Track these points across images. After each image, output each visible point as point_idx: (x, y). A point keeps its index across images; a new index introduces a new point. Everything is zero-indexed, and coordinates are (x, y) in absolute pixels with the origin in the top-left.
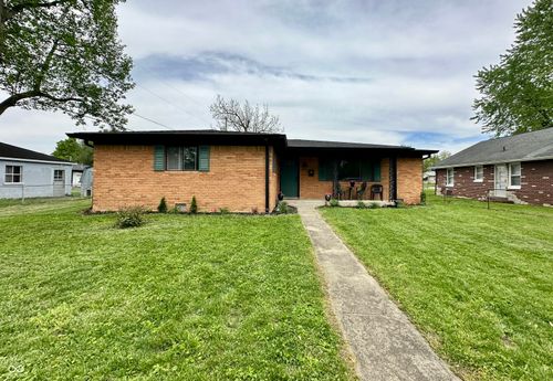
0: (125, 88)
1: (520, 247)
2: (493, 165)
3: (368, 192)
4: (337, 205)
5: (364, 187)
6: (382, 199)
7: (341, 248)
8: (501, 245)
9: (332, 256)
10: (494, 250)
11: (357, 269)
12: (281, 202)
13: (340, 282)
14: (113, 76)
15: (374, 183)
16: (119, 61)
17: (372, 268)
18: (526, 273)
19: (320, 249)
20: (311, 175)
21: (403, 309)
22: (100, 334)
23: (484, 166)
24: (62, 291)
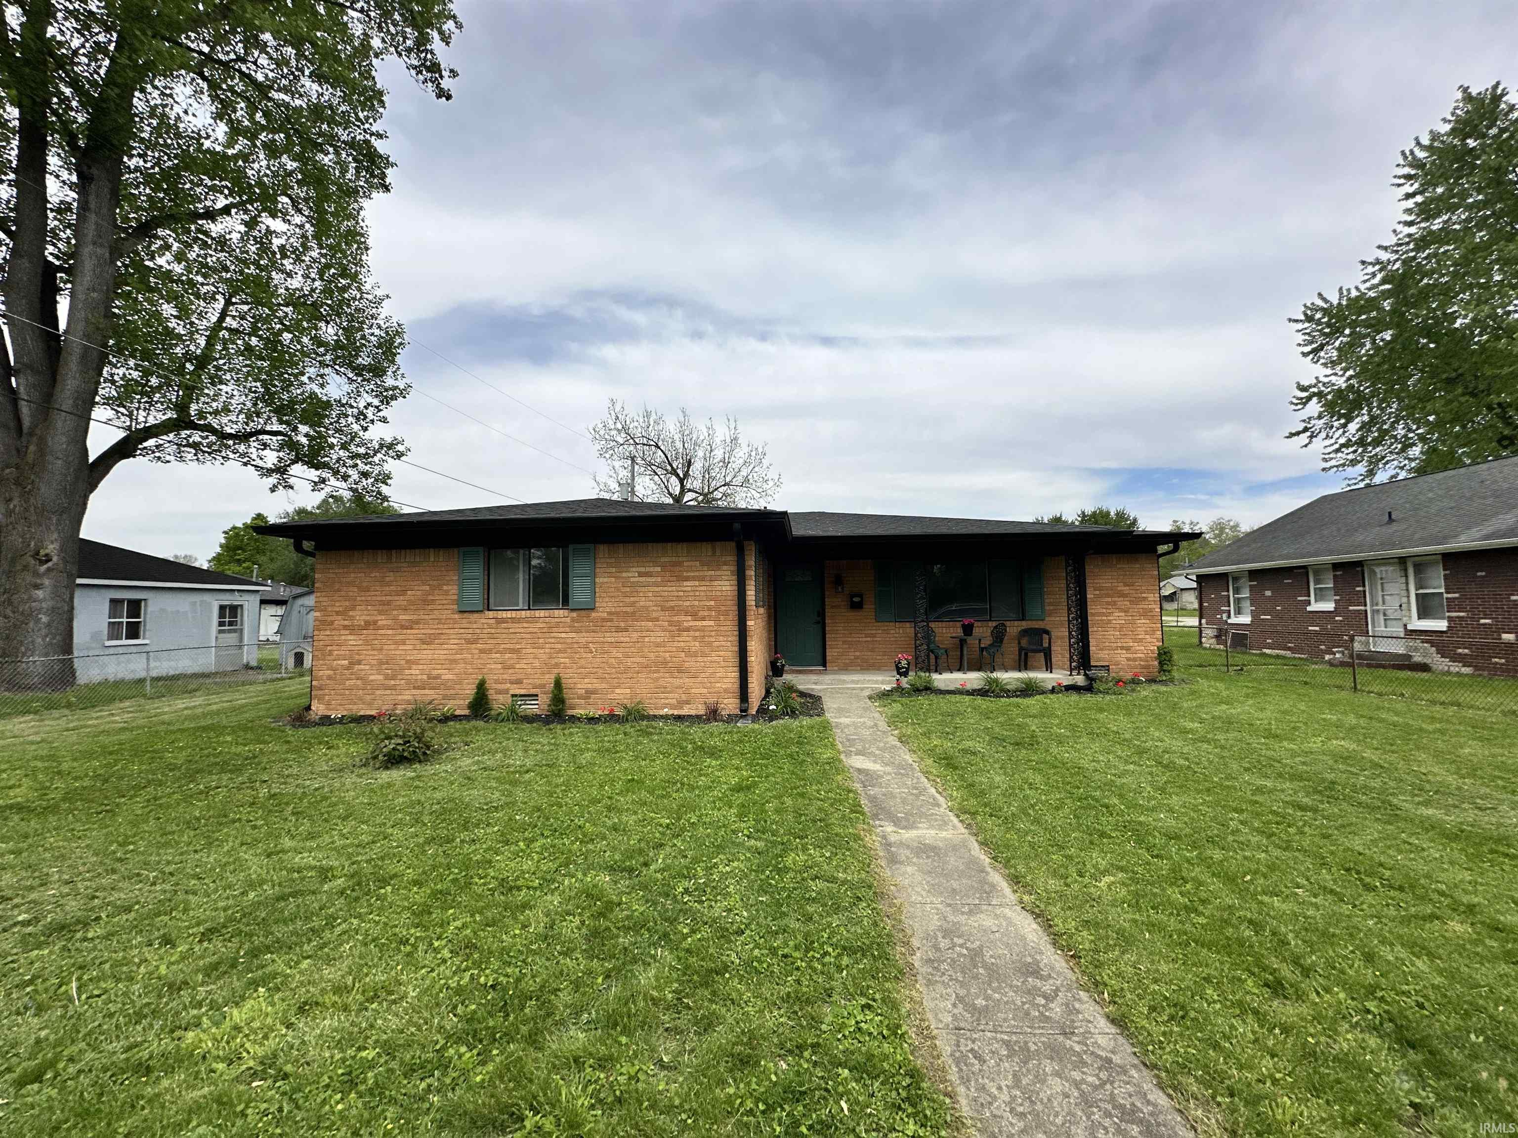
0: (387, 397)
1: (1451, 820)
2: (1360, 564)
3: (1010, 648)
4: (927, 689)
5: (999, 636)
6: (1049, 668)
7: (944, 824)
8: (1394, 815)
9: (924, 849)
10: (1374, 830)
11: (988, 891)
12: (778, 682)
13: (947, 933)
14: (359, 370)
15: (1024, 625)
16: (373, 334)
17: (1028, 888)
18: (1471, 909)
19: (889, 828)
20: (856, 606)
21: (1119, 1022)
22: (350, 1082)
23: (1336, 566)
24: (254, 953)
